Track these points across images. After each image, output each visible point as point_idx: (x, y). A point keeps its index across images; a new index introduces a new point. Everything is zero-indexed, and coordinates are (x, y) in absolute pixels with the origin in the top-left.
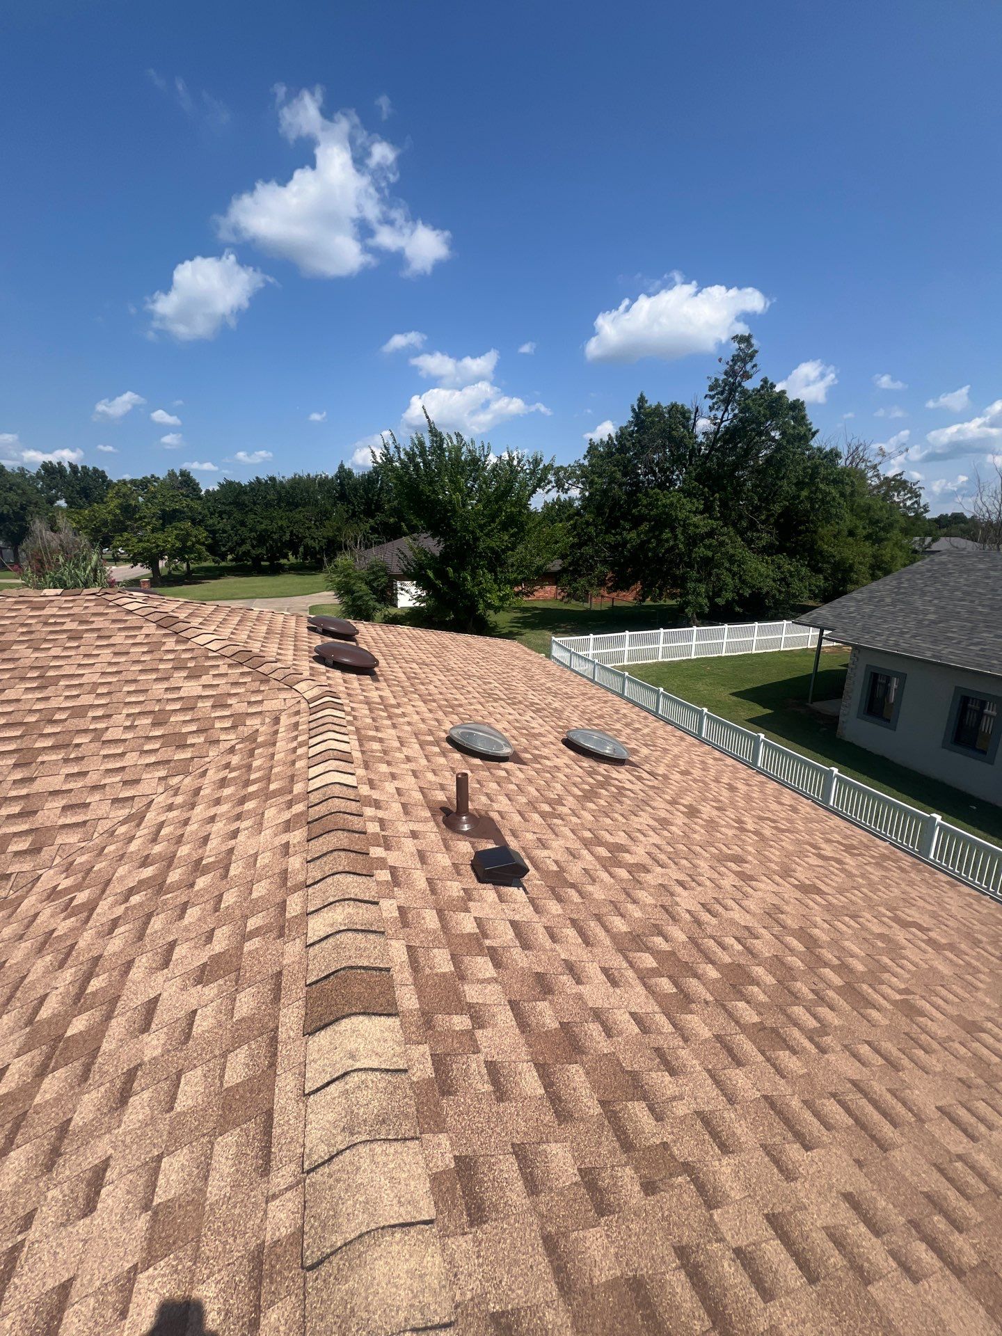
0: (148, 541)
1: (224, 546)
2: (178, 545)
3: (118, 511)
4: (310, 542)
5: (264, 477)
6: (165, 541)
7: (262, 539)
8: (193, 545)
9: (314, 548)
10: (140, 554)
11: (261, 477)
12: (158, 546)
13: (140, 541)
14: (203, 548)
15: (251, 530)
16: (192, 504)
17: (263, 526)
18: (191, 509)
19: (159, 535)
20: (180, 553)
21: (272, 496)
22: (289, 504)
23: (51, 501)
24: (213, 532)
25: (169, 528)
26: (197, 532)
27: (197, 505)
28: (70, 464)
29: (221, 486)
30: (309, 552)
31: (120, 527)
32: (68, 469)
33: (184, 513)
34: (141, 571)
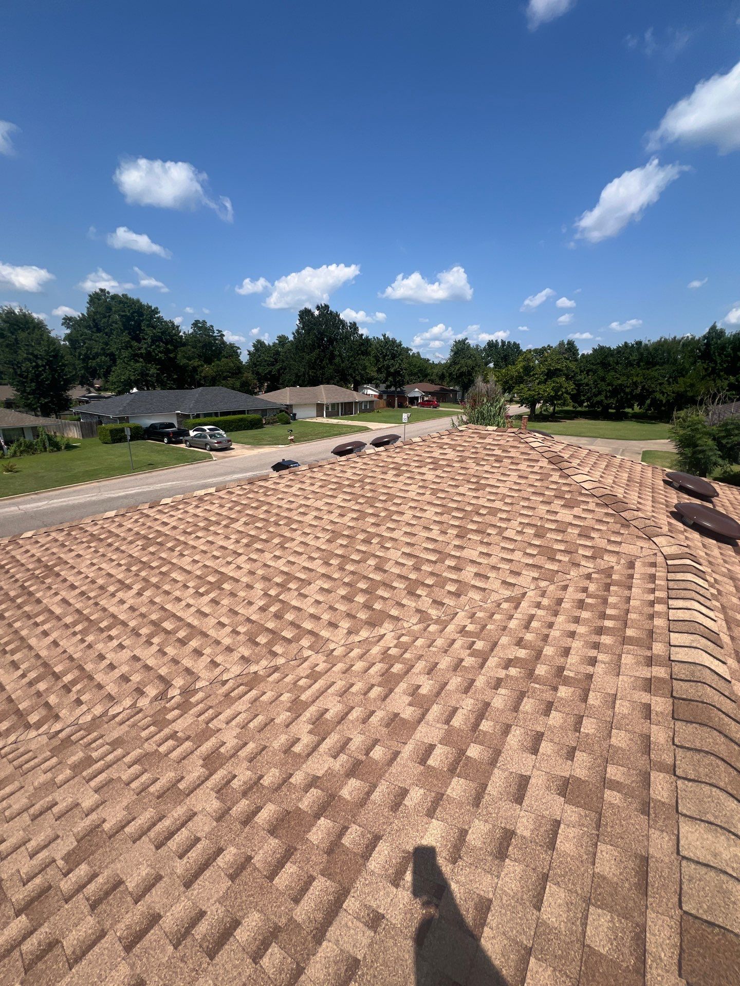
0: (534, 390)
1: (584, 396)
2: (552, 394)
3: (521, 370)
4: (658, 396)
5: (631, 341)
6: (545, 391)
7: (615, 392)
8: (562, 395)
9: (661, 401)
10: (527, 399)
11: (628, 342)
12: (539, 394)
13: (529, 390)
14: (568, 397)
15: (609, 385)
16: (570, 365)
17: (619, 382)
18: (568, 368)
19: (542, 387)
20: (551, 400)
21: (635, 357)
22: (648, 363)
23: (487, 364)
24: (578, 385)
25: (549, 382)
26: (567, 385)
27: (573, 366)
28: (502, 340)
29: (595, 350)
30: (655, 403)
31: (520, 380)
32: (500, 344)
33: (562, 371)
34: (524, 410)
